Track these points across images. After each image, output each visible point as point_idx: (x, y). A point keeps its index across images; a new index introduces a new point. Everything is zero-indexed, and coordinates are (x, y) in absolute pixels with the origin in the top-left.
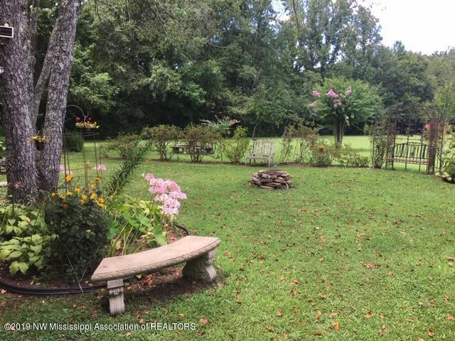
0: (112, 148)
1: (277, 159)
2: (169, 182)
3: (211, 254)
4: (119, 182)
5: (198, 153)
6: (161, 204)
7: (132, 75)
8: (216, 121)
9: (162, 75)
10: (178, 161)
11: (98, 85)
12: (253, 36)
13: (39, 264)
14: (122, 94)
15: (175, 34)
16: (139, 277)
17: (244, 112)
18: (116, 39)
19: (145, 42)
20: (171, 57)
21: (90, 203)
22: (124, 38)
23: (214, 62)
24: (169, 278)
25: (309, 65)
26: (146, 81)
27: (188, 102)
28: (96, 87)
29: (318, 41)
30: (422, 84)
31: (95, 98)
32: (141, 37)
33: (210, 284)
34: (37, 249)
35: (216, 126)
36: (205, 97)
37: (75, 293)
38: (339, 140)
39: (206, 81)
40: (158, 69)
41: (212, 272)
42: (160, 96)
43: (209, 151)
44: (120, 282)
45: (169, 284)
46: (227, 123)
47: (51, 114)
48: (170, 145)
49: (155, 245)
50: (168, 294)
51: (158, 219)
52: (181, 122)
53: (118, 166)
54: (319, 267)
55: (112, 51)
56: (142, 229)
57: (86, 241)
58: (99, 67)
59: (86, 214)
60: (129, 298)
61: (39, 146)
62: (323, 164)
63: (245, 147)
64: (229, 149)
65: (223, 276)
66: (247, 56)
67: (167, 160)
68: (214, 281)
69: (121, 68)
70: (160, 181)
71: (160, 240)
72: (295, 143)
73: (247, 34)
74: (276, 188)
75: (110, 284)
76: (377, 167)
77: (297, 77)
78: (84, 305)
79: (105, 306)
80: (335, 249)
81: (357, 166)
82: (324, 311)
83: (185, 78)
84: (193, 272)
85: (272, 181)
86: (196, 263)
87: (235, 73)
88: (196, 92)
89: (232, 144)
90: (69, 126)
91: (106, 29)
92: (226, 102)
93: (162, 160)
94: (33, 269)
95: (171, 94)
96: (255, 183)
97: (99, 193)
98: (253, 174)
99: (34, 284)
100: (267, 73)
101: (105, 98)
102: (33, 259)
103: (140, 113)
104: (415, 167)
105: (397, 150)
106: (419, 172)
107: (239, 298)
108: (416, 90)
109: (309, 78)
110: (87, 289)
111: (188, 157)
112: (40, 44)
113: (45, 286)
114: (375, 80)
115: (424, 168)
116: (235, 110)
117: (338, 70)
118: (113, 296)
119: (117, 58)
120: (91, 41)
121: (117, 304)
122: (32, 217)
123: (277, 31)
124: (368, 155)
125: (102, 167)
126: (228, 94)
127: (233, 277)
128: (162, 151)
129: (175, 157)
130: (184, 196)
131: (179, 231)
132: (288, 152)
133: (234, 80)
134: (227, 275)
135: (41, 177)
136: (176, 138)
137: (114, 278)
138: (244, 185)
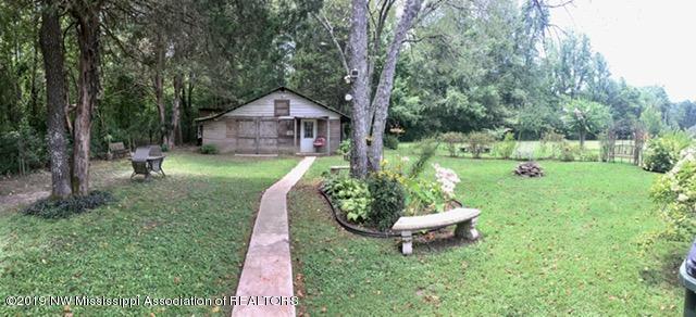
0: (418, 147)
1: (536, 156)
2: (449, 171)
3: (473, 220)
4: (417, 169)
5: (479, 152)
6: (442, 184)
7: (434, 96)
8: (494, 129)
9: (454, 97)
10: (463, 157)
11: (411, 105)
12: (523, 68)
13: (364, 217)
14: (426, 110)
15: (463, 68)
16: (424, 232)
17: (516, 122)
18: (424, 73)
19: (444, 73)
20: (461, 85)
21: (395, 181)
22: (430, 72)
23: (493, 87)
24: (444, 236)
25: (563, 90)
26: (442, 101)
27: (473, 116)
28: (410, 107)
29: (568, 73)
30: (638, 106)
31: (408, 114)
32: (441, 70)
33: (473, 241)
34: (363, 206)
35: (494, 133)
36: (486, 112)
37: (383, 237)
38: (582, 143)
39: (487, 101)
40: (452, 93)
41: (474, 233)
42: (452, 112)
43: (487, 150)
44: (410, 233)
45: (444, 239)
46: (502, 130)
47: (377, 123)
48: (458, 146)
49: (435, 212)
50: (443, 245)
51: (440, 195)
52: (466, 129)
53: (417, 159)
54: (552, 229)
55: (421, 81)
56: (428, 201)
57: (391, 205)
58: (413, 92)
59: (392, 188)
60: (415, 245)
61: (369, 143)
62: (568, 160)
63: (512, 147)
64: (501, 148)
65: (482, 236)
66: (518, 83)
67: (454, 156)
68: (476, 239)
69: (427, 93)
70: (443, 170)
71: (439, 208)
72: (549, 145)
73: (518, 66)
74: (531, 176)
75: (403, 234)
76: (604, 161)
77: (554, 98)
78: (388, 245)
79: (400, 248)
80: (565, 217)
81: (591, 160)
82: (550, 258)
83: (470, 99)
84: (461, 232)
85: (528, 171)
86: (463, 227)
87: (509, 95)
88: (479, 109)
89: (503, 146)
90: (387, 131)
91: (418, 67)
92: (502, 116)
93: (451, 156)
94: (360, 218)
95: (460, 111)
96: (517, 173)
97: (400, 175)
98: (515, 166)
99: (359, 227)
100: (533, 95)
101: (415, 113)
102: (360, 213)
103: (438, 123)
104: (627, 160)
105: (616, 150)
106: (629, 164)
107: (492, 251)
108: (633, 110)
109: (563, 100)
110: (390, 236)
111: (471, 155)
112: (375, 79)
113: (366, 230)
114: (607, 103)
115: (632, 161)
116: (509, 121)
117: (583, 95)
118: (405, 242)
119: (425, 86)
120: (408, 75)
121: (407, 248)
122: (363, 188)
123: (539, 64)
124: (598, 153)
125: (406, 159)
126: (504, 109)
127: (490, 236)
128: (452, 151)
129: (461, 155)
130: (459, 181)
131: (455, 203)
132: (544, 151)
133: (508, 99)
134: (486, 236)
135: (369, 163)
136: (462, 142)
137: (406, 230)
138: (509, 174)
